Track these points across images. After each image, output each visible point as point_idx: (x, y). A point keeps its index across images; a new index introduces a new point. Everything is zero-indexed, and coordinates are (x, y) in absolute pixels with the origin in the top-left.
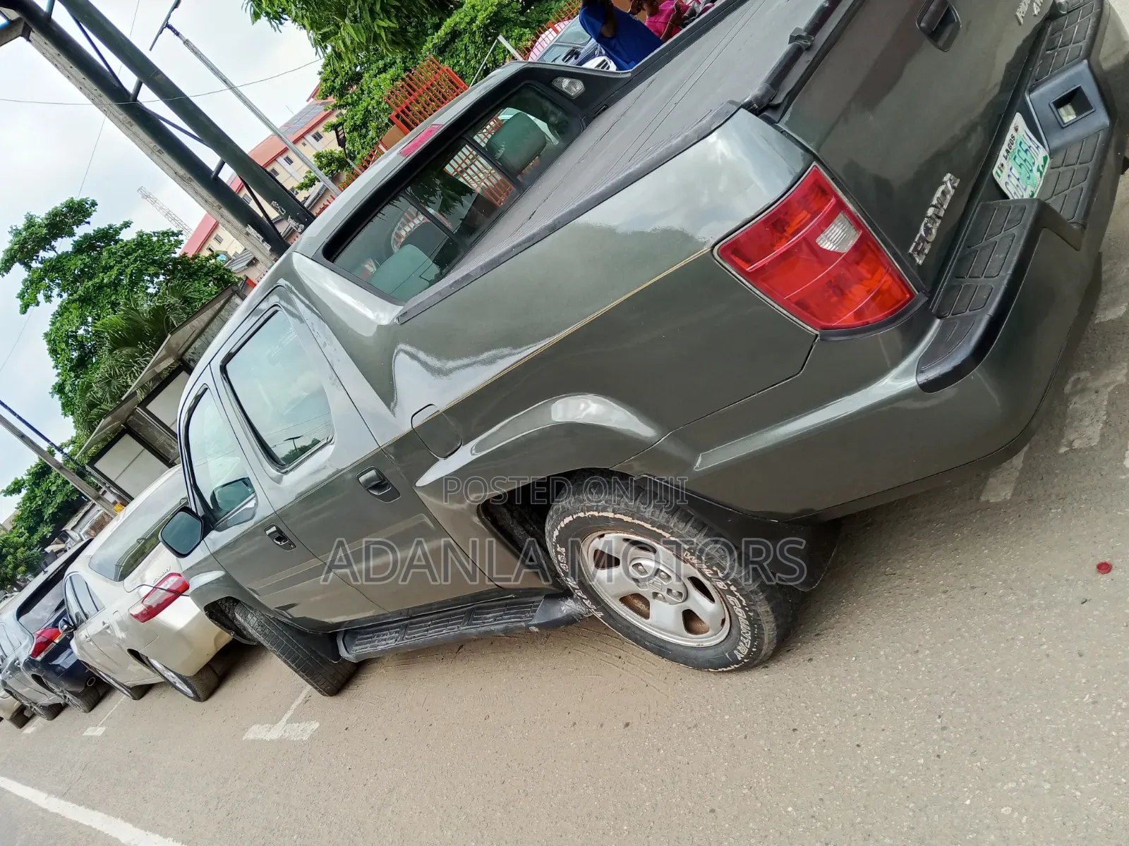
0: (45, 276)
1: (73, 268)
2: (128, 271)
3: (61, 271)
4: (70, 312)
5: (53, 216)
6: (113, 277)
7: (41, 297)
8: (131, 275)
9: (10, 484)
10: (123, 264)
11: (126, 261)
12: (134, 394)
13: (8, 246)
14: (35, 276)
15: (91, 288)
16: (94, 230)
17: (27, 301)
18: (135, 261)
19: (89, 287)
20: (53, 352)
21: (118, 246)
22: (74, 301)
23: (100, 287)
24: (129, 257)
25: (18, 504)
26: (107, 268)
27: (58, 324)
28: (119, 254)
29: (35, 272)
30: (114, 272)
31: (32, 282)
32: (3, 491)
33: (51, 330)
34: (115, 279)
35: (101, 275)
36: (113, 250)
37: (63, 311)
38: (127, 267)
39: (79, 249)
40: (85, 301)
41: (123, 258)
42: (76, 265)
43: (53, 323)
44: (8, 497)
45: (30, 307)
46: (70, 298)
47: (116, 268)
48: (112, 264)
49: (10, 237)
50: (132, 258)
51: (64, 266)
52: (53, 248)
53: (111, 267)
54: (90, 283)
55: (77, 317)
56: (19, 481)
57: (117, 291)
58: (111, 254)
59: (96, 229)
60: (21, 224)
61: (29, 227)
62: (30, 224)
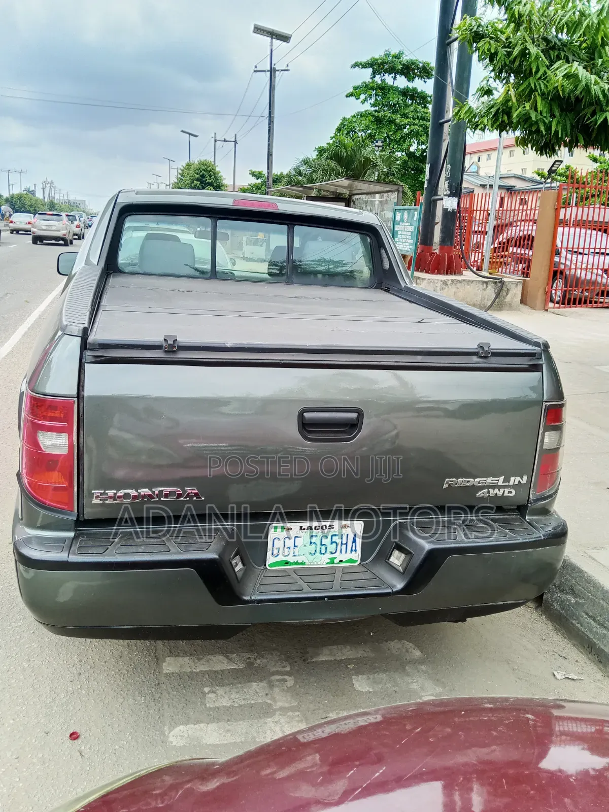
0: (375, 89)
1: (391, 99)
2: (413, 127)
3: (385, 95)
4: (366, 119)
5: (412, 63)
6: (403, 123)
7: (363, 97)
8: (412, 131)
9: (257, 171)
10: (414, 121)
11: (417, 121)
12: (312, 189)
13: (377, 57)
14: (371, 85)
15: (387, 118)
16: (422, 90)
17: (354, 94)
18: (421, 126)
19: (386, 116)
20: (339, 130)
21: (423, 110)
22: (373, 116)
23: (392, 121)
24: (421, 121)
25: (251, 184)
26: (405, 116)
27: (354, 120)
28: (418, 114)
29: (373, 82)
30: (406, 121)
31: (366, 86)
32: (251, 171)
33: (349, 119)
34: (402, 125)
35: (399, 116)
36: (418, 110)
37: (363, 115)
38: (414, 124)
39: (405, 93)
40: (378, 121)
41: (418, 118)
42: (395, 99)
43: (354, 116)
44: (251, 176)
45: (353, 97)
46: (373, 112)
47: (408, 120)
48: (409, 116)
49: (382, 54)
50: (422, 122)
51: (388, 93)
52: (395, 78)
53: (408, 117)
54: (389, 115)
55: (365, 125)
56: (262, 174)
57: (397, 132)
58: (416, 111)
59: (423, 91)
60: (394, 51)
61: (396, 57)
62: (397, 57)
